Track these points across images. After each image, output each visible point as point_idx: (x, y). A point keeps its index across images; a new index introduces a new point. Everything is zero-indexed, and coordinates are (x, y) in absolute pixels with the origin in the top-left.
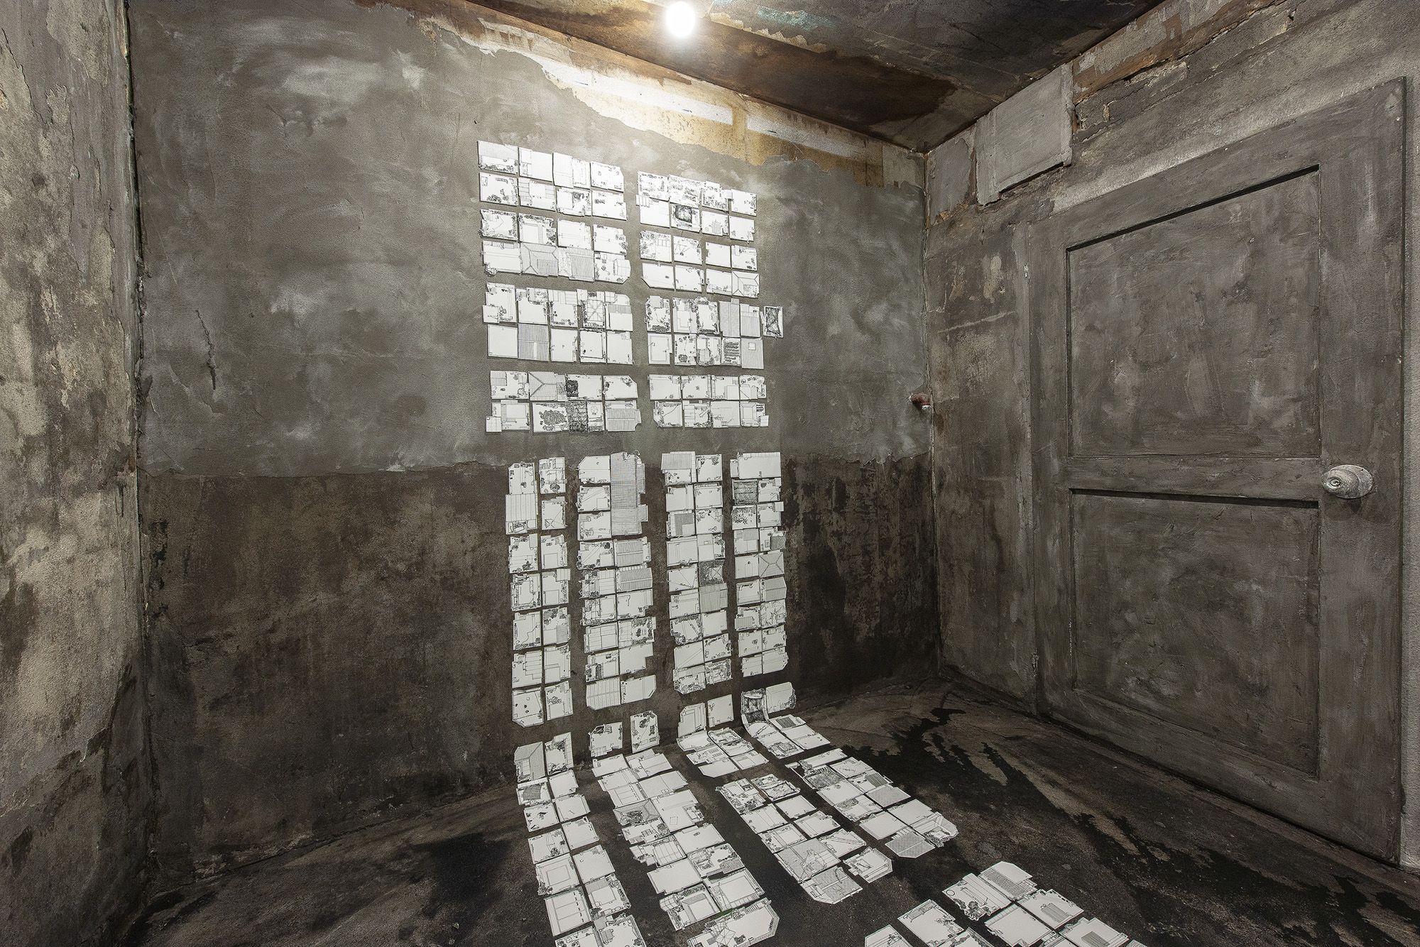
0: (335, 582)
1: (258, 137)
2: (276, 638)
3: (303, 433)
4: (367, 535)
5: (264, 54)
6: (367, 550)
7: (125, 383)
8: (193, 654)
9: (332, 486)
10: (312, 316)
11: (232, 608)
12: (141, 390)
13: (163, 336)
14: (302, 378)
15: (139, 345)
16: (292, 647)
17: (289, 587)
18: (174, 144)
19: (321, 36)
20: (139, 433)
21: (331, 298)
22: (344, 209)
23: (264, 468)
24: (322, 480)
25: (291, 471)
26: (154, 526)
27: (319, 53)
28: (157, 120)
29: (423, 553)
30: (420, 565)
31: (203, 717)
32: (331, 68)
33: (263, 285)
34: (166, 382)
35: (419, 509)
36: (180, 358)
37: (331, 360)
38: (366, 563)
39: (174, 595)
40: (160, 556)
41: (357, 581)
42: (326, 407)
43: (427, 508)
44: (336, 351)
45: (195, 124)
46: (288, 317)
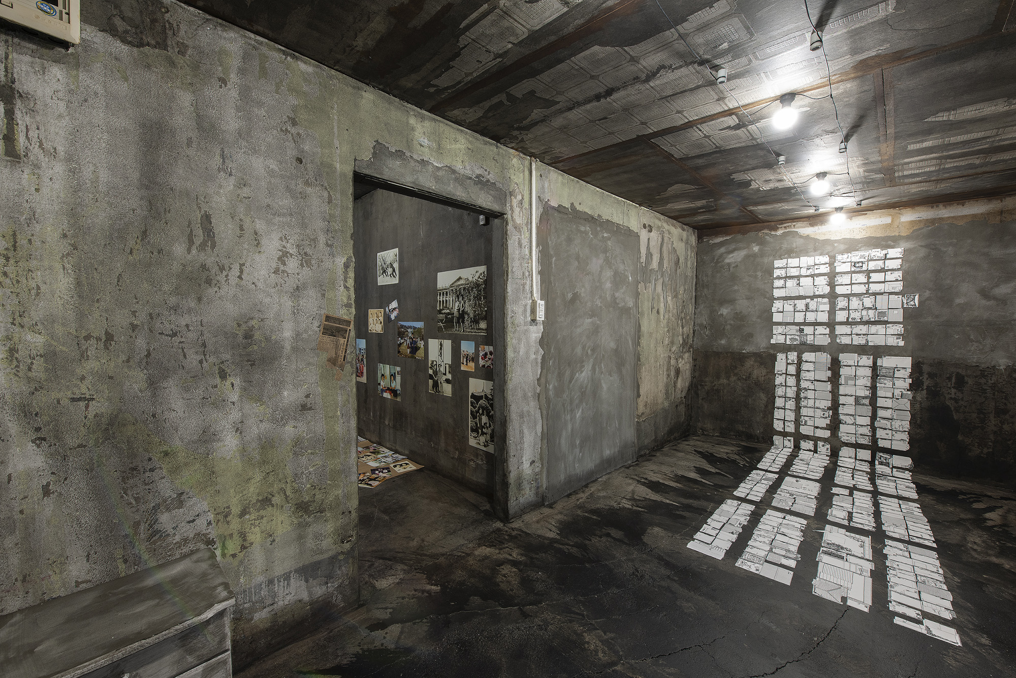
0: (728, 378)
1: (719, 275)
2: (715, 388)
3: (723, 342)
4: (736, 367)
5: (721, 255)
6: (736, 371)
7: (692, 332)
8: (699, 387)
9: (729, 355)
10: (727, 314)
11: (707, 379)
12: (694, 332)
13: (698, 321)
14: (724, 329)
15: (694, 323)
16: (718, 391)
17: (718, 378)
18: (703, 281)
19: (734, 247)
20: (693, 341)
21: (732, 310)
22: (736, 288)
23: (715, 350)
24: (727, 353)
25: (720, 351)
26: (695, 360)
27: (732, 252)
28: (700, 276)
29: (750, 374)
30: (749, 377)
31: (700, 401)
32: (735, 254)
33: (717, 308)
34: (698, 330)
35: (750, 363)
36: (701, 325)
37: (731, 324)
38: (736, 375)
39: (697, 374)
40: (695, 366)
41: (733, 378)
42: (729, 336)
43: (752, 363)
44: (732, 322)
45: (707, 276)
46: (722, 315)
